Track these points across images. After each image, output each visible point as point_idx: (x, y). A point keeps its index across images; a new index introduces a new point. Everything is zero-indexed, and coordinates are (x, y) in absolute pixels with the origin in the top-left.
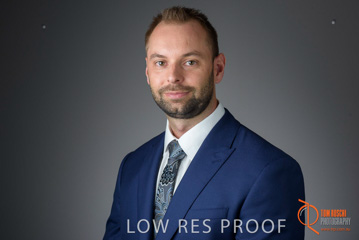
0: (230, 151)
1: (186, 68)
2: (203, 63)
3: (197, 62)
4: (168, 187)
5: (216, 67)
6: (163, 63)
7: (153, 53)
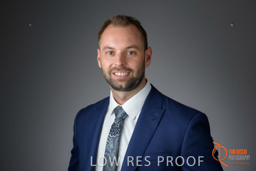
3: (135, 53)
5: (146, 56)
6: (112, 53)
7: (105, 46)
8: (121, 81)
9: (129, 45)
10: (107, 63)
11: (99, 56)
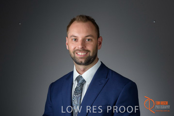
3: (91, 40)
5: (99, 42)
6: (76, 40)
7: (71, 35)
8: (81, 58)
9: (87, 35)
10: (72, 46)
11: (67, 42)
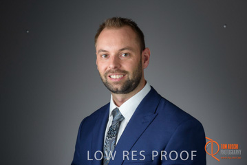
0: (154, 115)
1: (122, 59)
2: (134, 54)
3: (130, 54)
4: (112, 140)
5: (143, 57)
8: (117, 83)
9: (123, 47)
